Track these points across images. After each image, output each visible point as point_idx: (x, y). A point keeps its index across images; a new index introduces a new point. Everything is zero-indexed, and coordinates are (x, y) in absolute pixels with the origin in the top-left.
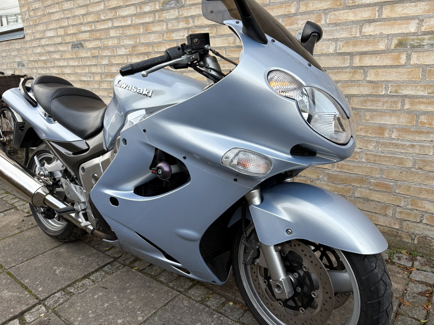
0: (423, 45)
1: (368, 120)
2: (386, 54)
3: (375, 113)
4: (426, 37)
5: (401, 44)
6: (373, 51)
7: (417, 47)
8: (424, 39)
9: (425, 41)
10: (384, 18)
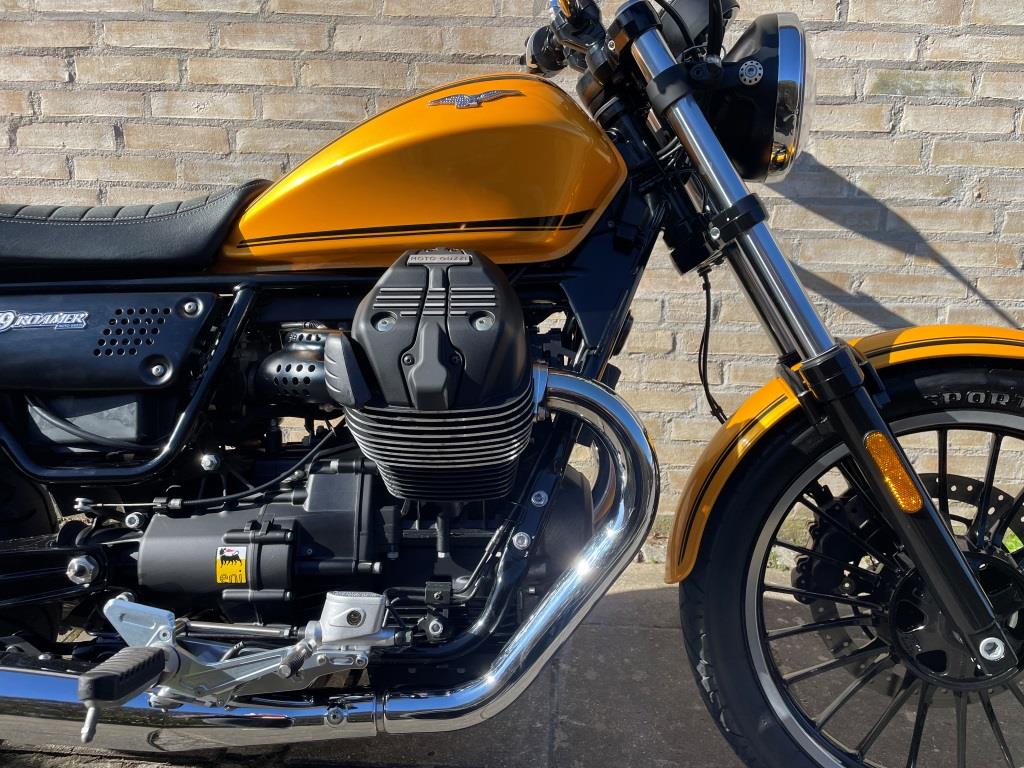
0: (928, 91)
1: (810, 259)
2: (851, 106)
3: (826, 241)
4: (933, 73)
5: (883, 85)
6: (827, 97)
7: (916, 93)
8: (928, 78)
9: (932, 82)
10: (850, 23)
